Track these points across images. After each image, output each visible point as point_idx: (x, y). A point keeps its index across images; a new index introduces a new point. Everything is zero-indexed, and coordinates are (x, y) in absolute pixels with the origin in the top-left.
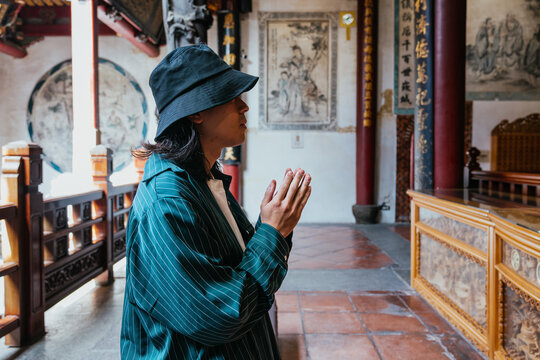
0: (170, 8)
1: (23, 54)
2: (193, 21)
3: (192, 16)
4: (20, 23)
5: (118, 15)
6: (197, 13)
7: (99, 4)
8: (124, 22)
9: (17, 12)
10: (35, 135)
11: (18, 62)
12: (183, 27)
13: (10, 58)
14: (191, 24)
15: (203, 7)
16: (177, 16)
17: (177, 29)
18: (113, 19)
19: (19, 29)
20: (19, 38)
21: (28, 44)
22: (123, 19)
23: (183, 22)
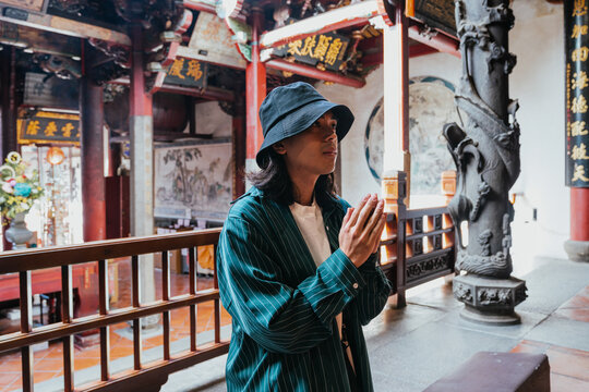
0: (462, 17)
1: (363, 84)
2: (487, 26)
3: (486, 20)
4: (360, 56)
5: (432, 31)
6: (492, 16)
7: (410, 26)
8: (441, 36)
9: (355, 46)
10: (371, 159)
11: (359, 92)
12: (474, 35)
13: (352, 89)
14: (484, 29)
15: (500, 7)
16: (469, 23)
17: (468, 38)
18: (427, 37)
19: (359, 61)
20: (359, 69)
21: (366, 74)
22: (440, 33)
23: (474, 29)
